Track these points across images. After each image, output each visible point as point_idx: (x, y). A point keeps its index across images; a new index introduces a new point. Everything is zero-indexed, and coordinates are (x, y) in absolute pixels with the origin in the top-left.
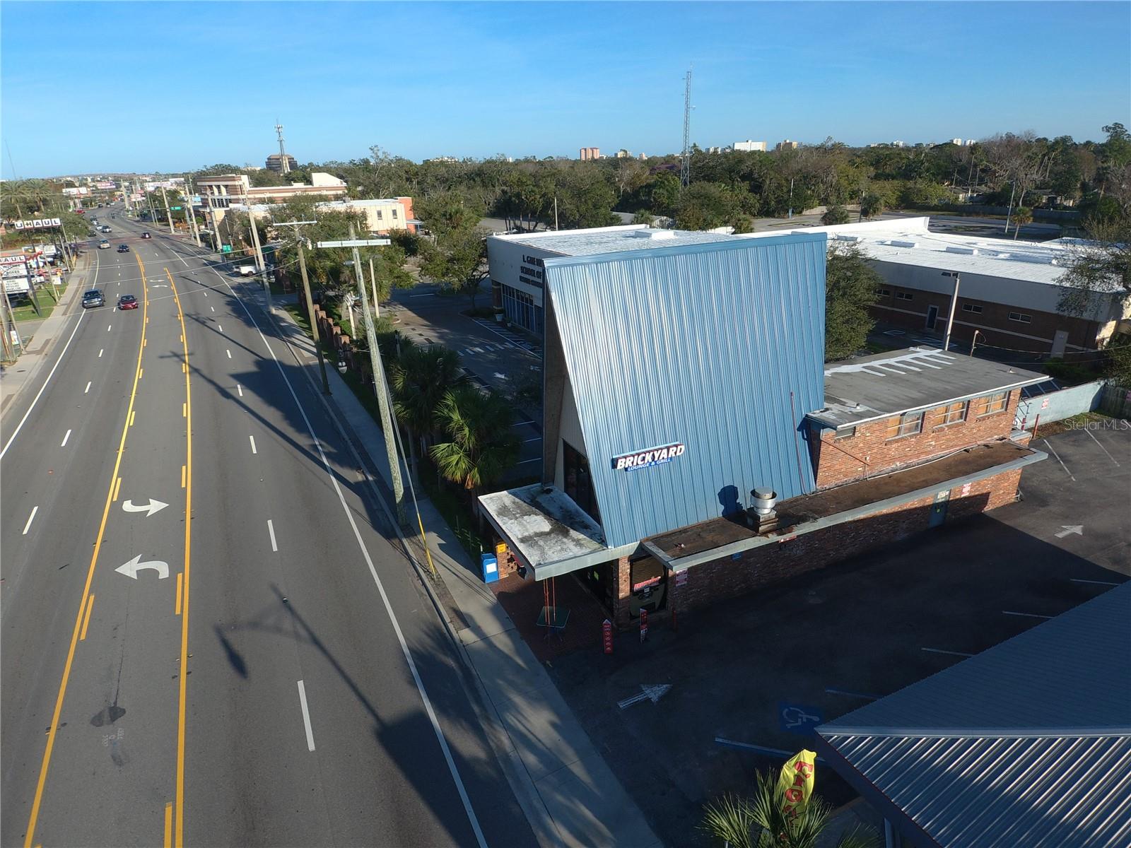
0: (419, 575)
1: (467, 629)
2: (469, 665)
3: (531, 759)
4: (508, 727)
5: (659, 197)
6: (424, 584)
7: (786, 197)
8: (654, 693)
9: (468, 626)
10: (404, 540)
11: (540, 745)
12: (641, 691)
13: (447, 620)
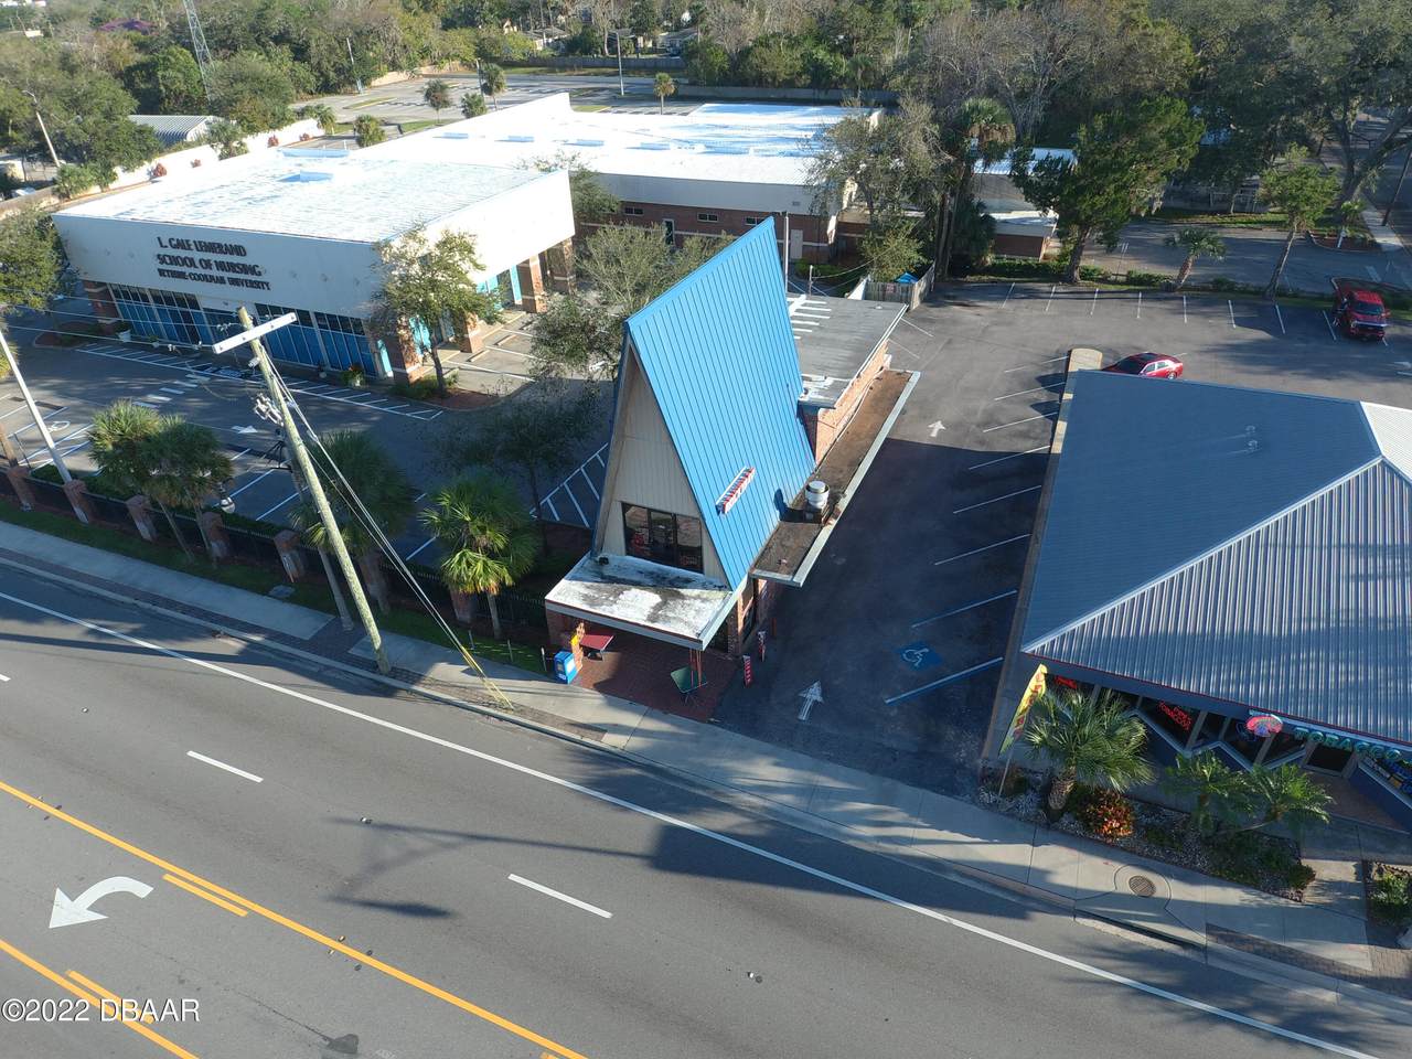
0: (483, 713)
1: (606, 735)
2: (648, 762)
3: (786, 798)
4: (743, 789)
5: (173, 83)
6: (501, 719)
7: (346, 64)
8: (814, 694)
9: (605, 731)
10: (415, 688)
11: (782, 785)
12: (804, 699)
13: (578, 737)
